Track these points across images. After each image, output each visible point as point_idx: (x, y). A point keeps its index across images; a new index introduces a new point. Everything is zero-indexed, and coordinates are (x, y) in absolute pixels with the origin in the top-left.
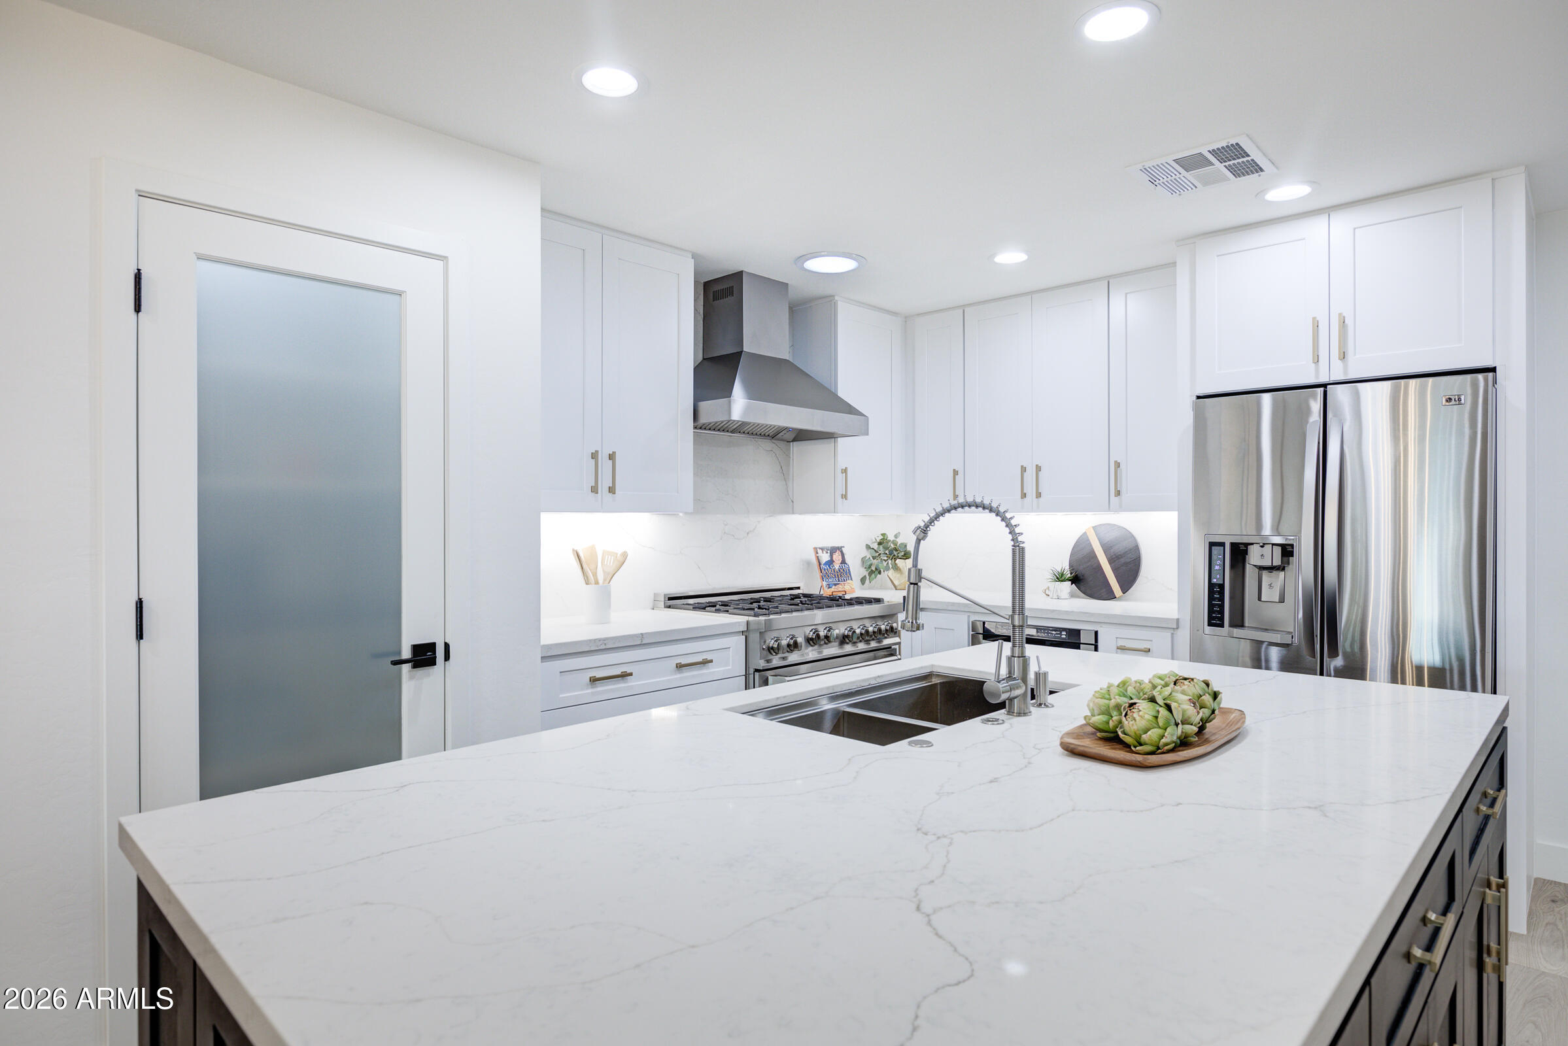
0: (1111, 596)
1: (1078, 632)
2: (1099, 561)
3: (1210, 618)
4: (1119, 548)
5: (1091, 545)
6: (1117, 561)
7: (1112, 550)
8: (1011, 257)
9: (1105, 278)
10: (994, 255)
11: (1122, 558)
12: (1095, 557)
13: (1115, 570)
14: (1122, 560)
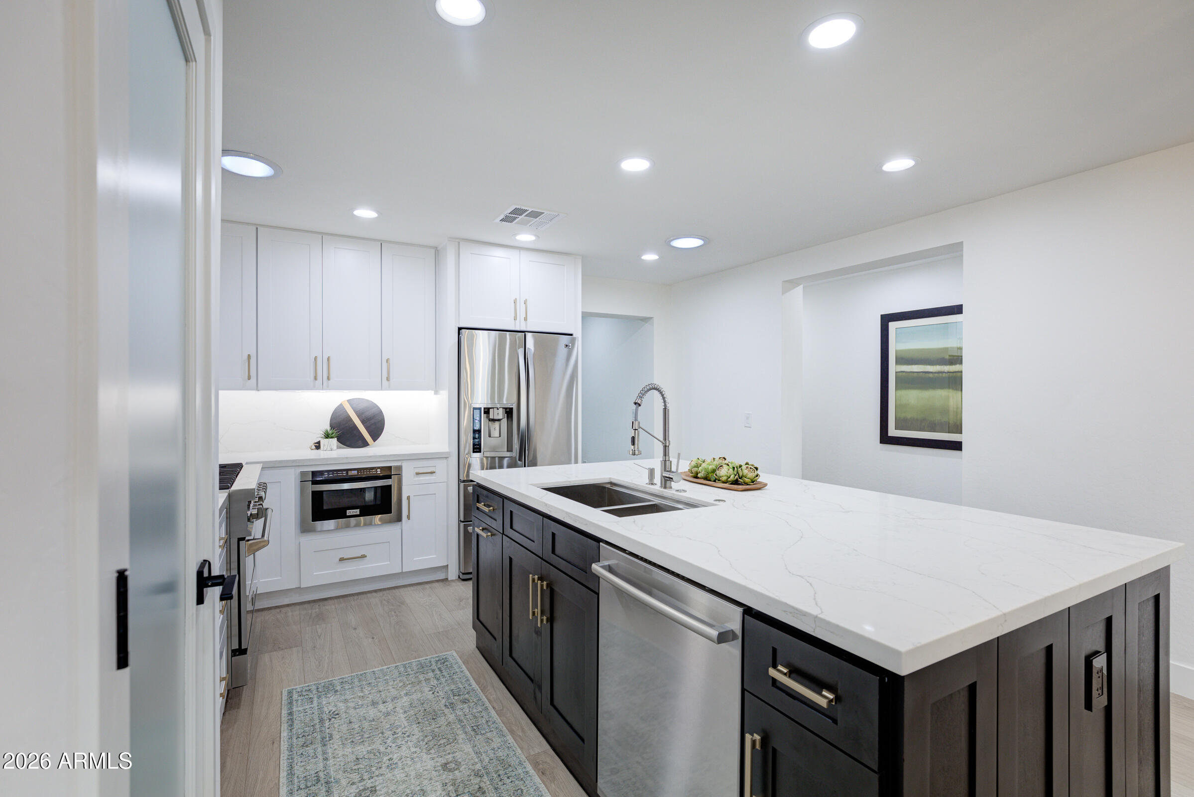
0: (365, 444)
1: (390, 468)
2: (354, 422)
3: (474, 448)
4: (368, 414)
5: (347, 412)
6: (368, 423)
7: (363, 416)
8: (365, 213)
9: (379, 240)
10: (353, 209)
11: (371, 420)
12: (351, 420)
13: (367, 428)
14: (372, 422)
